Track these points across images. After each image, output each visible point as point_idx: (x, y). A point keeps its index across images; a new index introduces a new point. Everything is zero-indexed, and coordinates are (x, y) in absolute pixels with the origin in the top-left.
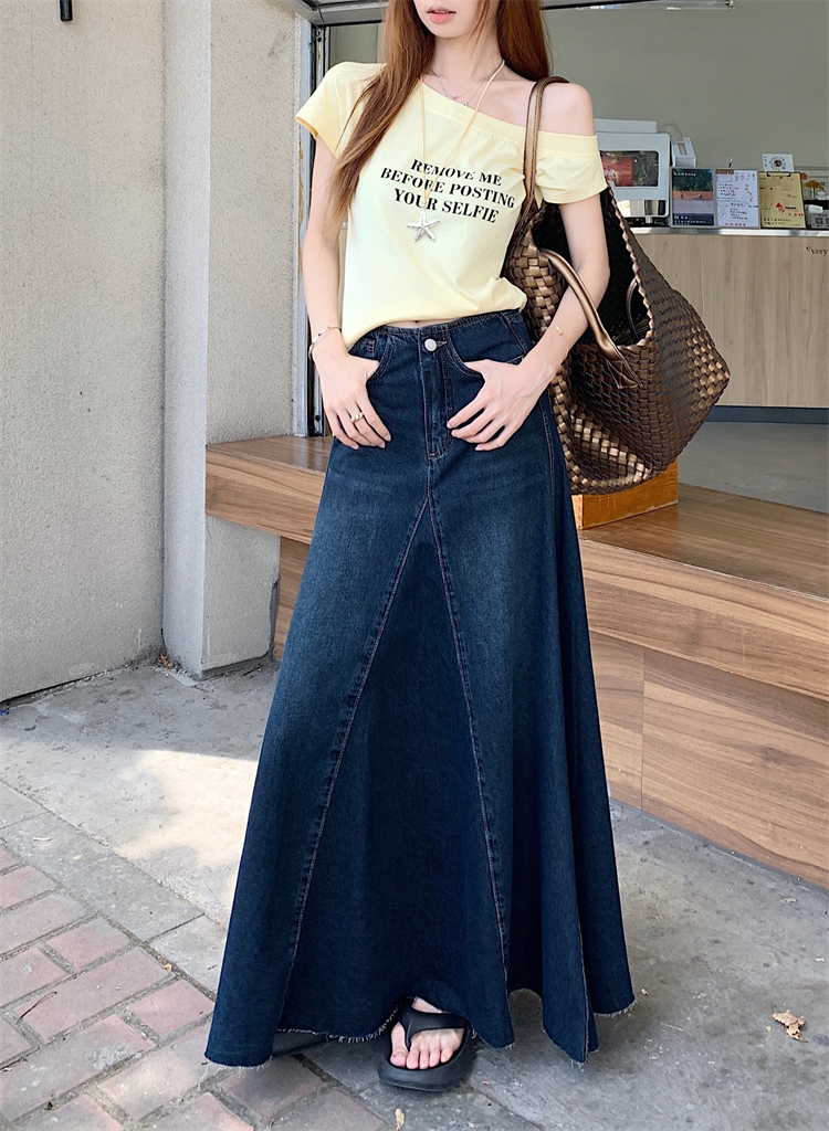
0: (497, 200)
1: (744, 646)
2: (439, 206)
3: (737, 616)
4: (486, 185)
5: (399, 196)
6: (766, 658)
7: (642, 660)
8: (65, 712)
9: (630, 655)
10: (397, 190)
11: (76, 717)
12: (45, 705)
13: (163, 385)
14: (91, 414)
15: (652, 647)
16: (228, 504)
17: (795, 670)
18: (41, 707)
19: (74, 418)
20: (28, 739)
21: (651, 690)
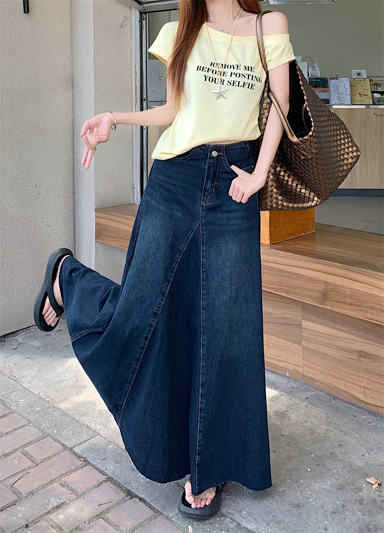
0: (253, 79)
1: (347, 299)
2: (226, 83)
3: (345, 284)
4: (247, 72)
5: (206, 79)
6: (358, 305)
7: (300, 308)
8: (31, 341)
9: (295, 306)
10: (205, 76)
11: (36, 343)
12: (22, 337)
13: (74, 181)
14: (40, 195)
15: (305, 302)
16: (106, 236)
17: (372, 311)
18: (20, 338)
19: (33, 197)
20: (14, 354)
21: (305, 324)
